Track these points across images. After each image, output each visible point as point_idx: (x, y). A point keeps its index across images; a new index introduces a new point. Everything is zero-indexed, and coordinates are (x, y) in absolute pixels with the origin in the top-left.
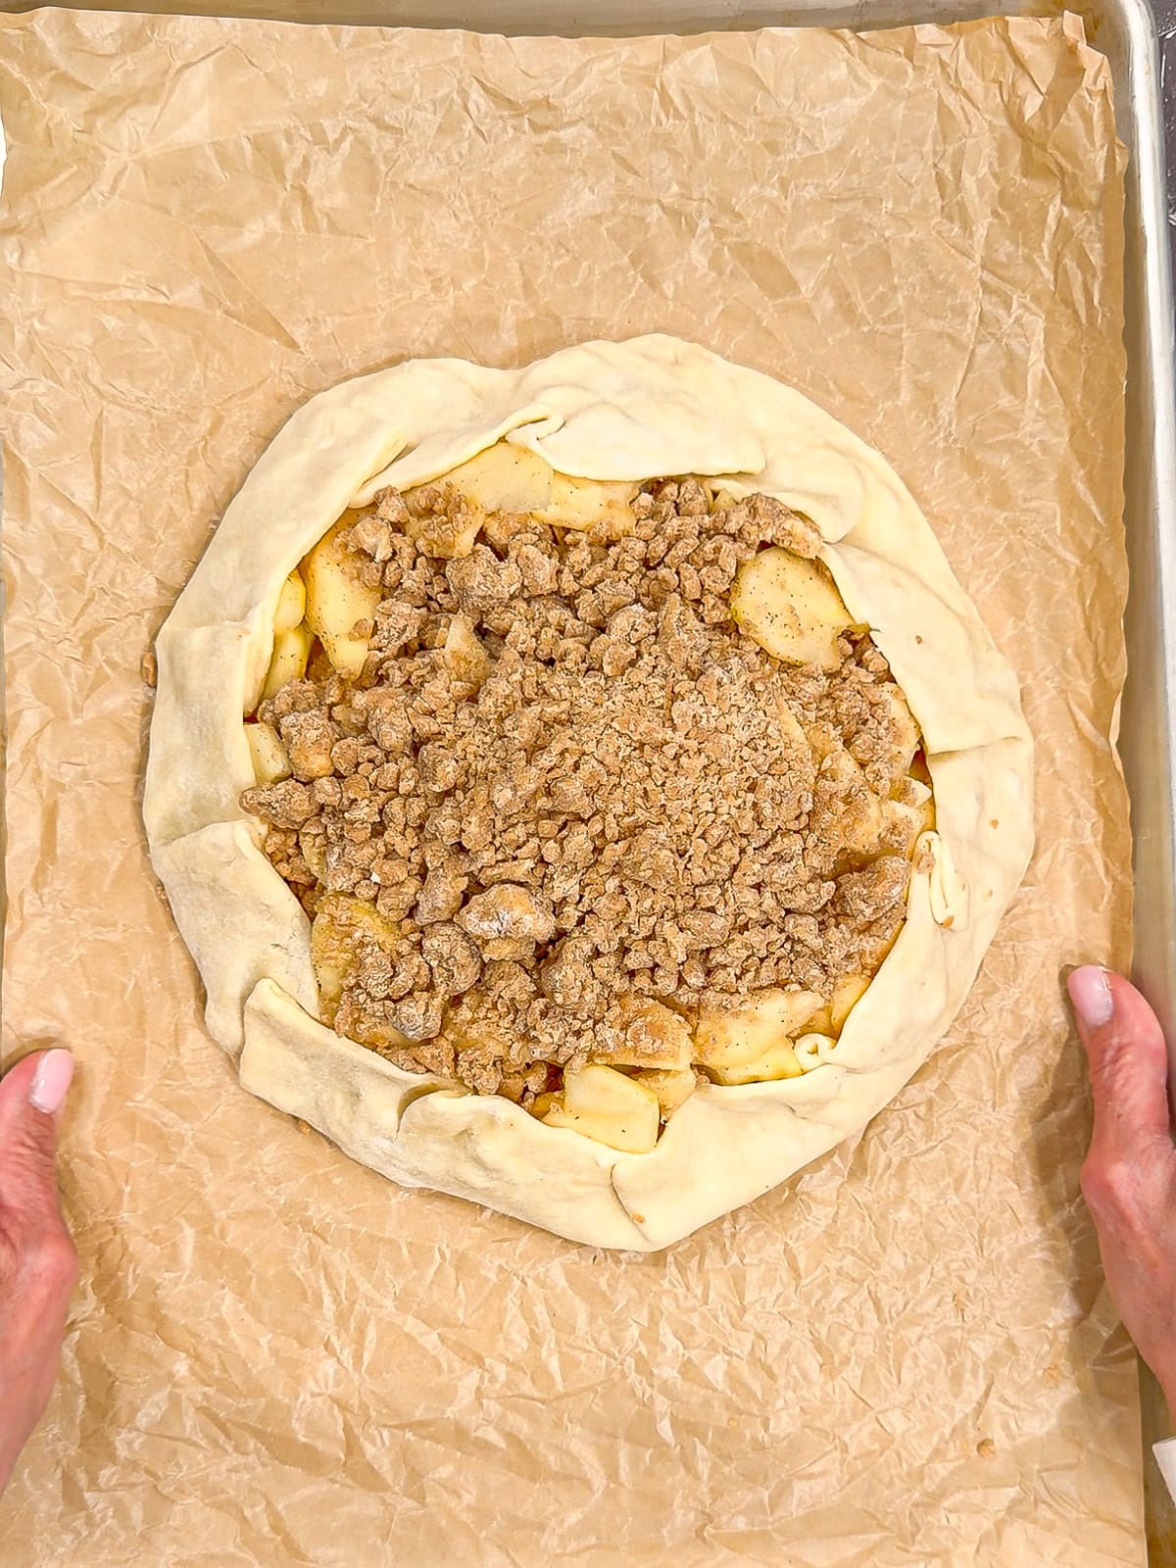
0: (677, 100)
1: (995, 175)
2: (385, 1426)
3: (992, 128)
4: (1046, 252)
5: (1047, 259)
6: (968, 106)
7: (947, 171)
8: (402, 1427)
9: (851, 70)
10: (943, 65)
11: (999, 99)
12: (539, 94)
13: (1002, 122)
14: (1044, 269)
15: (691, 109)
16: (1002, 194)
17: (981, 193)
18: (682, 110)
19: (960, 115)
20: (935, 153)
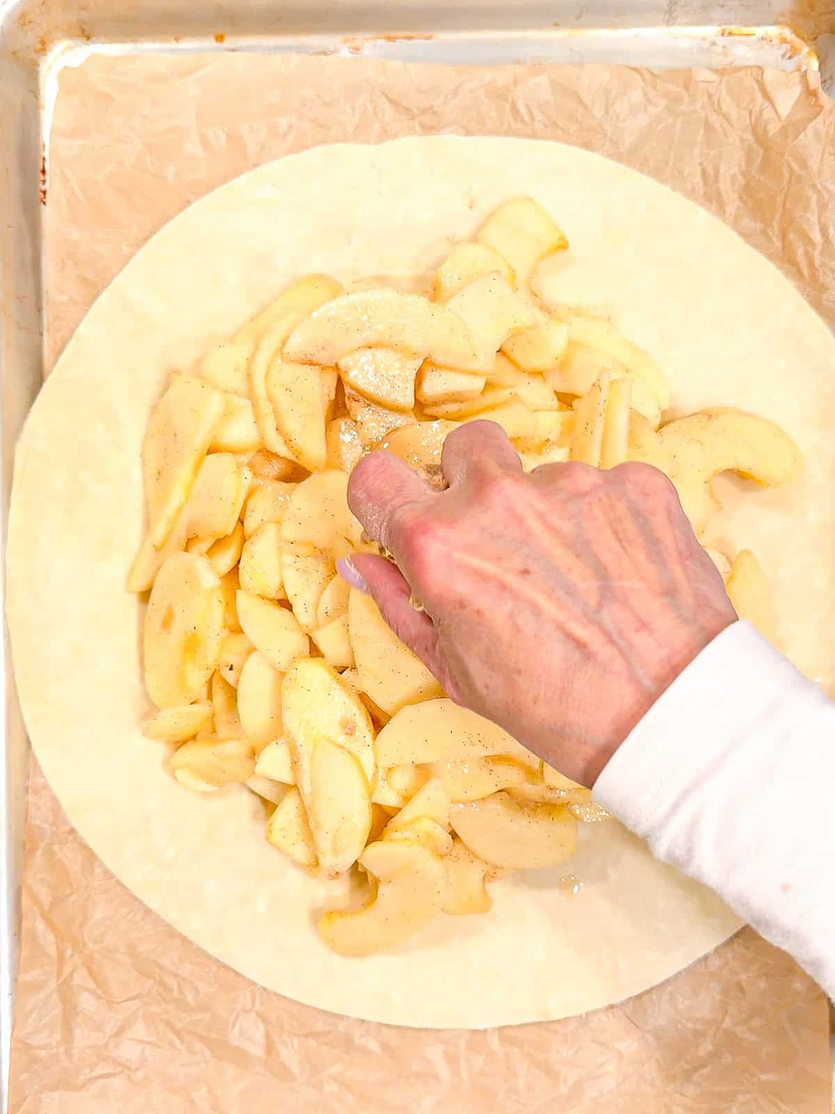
0: (523, 110)
1: (743, 173)
2: (295, 1035)
3: (742, 140)
4: (776, 228)
5: (777, 233)
6: (726, 125)
7: (710, 169)
8: (307, 1036)
9: (645, 94)
10: (710, 96)
11: (748, 121)
12: (427, 104)
13: (749, 136)
14: (775, 239)
15: (532, 118)
16: (747, 186)
17: (733, 183)
18: (527, 118)
19: (720, 130)
20: (702, 155)
